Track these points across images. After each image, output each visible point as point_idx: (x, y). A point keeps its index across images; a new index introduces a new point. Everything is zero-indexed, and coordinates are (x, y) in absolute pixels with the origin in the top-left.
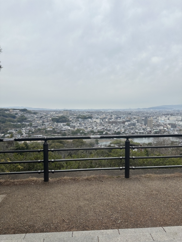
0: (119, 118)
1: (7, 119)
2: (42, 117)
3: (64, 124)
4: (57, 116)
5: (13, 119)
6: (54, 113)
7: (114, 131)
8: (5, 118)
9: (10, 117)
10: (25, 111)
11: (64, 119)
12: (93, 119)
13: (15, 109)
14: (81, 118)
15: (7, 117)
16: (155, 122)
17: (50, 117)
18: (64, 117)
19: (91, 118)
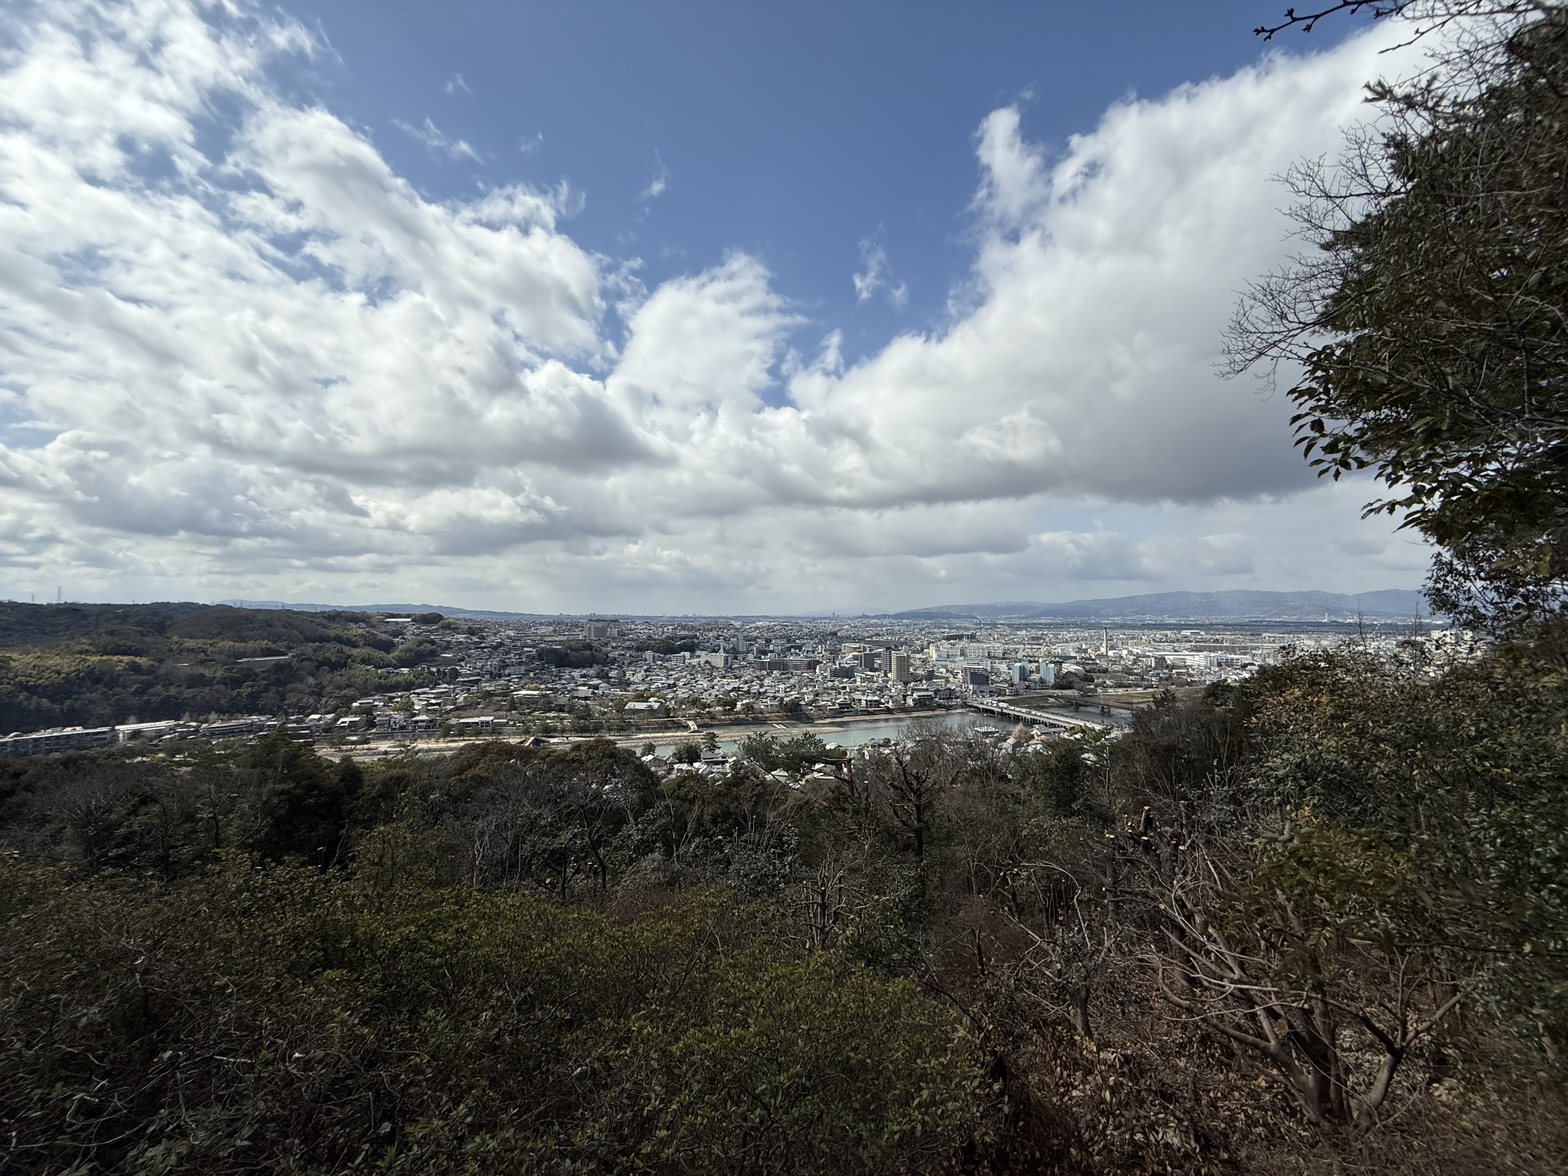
0: (795, 648)
1: (355, 652)
2: (501, 644)
3: (584, 671)
4: (561, 642)
5: (378, 654)
6: (551, 629)
7: (775, 698)
8: (346, 649)
9: (370, 645)
10: (435, 623)
11: (587, 653)
12: (698, 653)
13: (392, 616)
14: (652, 649)
15: (355, 645)
16: (918, 662)
17: (533, 647)
18: (589, 647)
19: (692, 649)
